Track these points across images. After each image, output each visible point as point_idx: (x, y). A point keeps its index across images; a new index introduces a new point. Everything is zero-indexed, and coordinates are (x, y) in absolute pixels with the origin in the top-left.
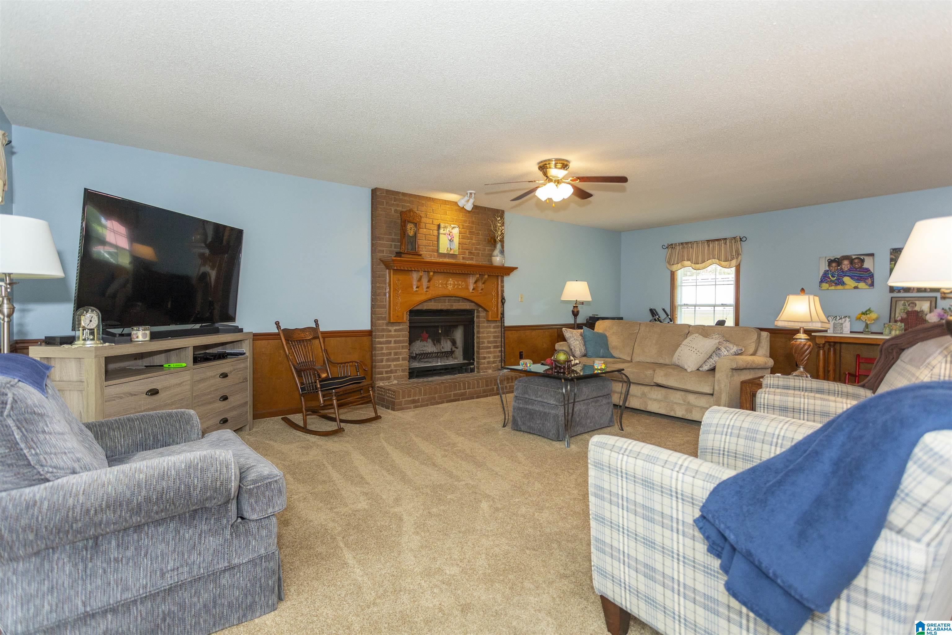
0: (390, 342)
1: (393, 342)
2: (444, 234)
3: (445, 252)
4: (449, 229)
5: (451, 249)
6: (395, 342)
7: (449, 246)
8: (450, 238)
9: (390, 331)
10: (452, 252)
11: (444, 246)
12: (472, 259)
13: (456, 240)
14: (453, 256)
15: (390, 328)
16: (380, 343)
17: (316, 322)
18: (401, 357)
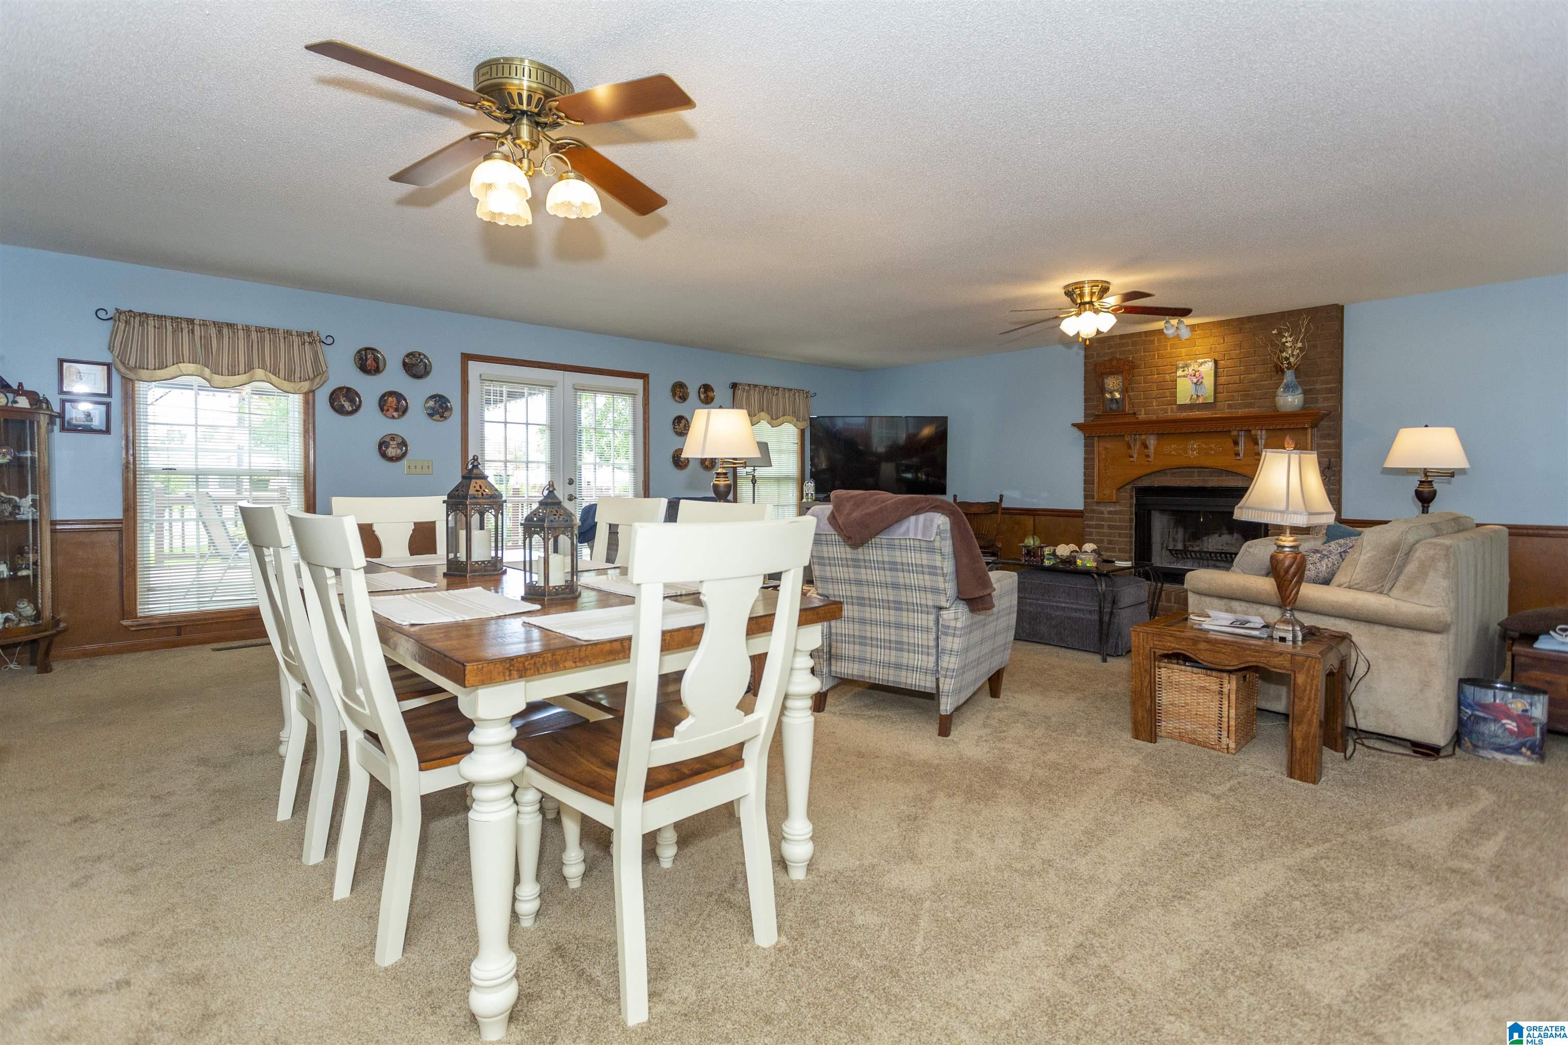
0: (1102, 527)
1: (1106, 527)
2: (1184, 376)
3: (1188, 402)
4: (1194, 366)
5: (1198, 396)
6: (1110, 527)
7: (1193, 392)
8: (1195, 380)
9: (1102, 513)
10: (1201, 401)
11: (1185, 391)
12: (1250, 405)
13: (1209, 382)
14: (1205, 406)
15: (1103, 509)
16: (1089, 526)
17: (1001, 497)
18: (1117, 547)
